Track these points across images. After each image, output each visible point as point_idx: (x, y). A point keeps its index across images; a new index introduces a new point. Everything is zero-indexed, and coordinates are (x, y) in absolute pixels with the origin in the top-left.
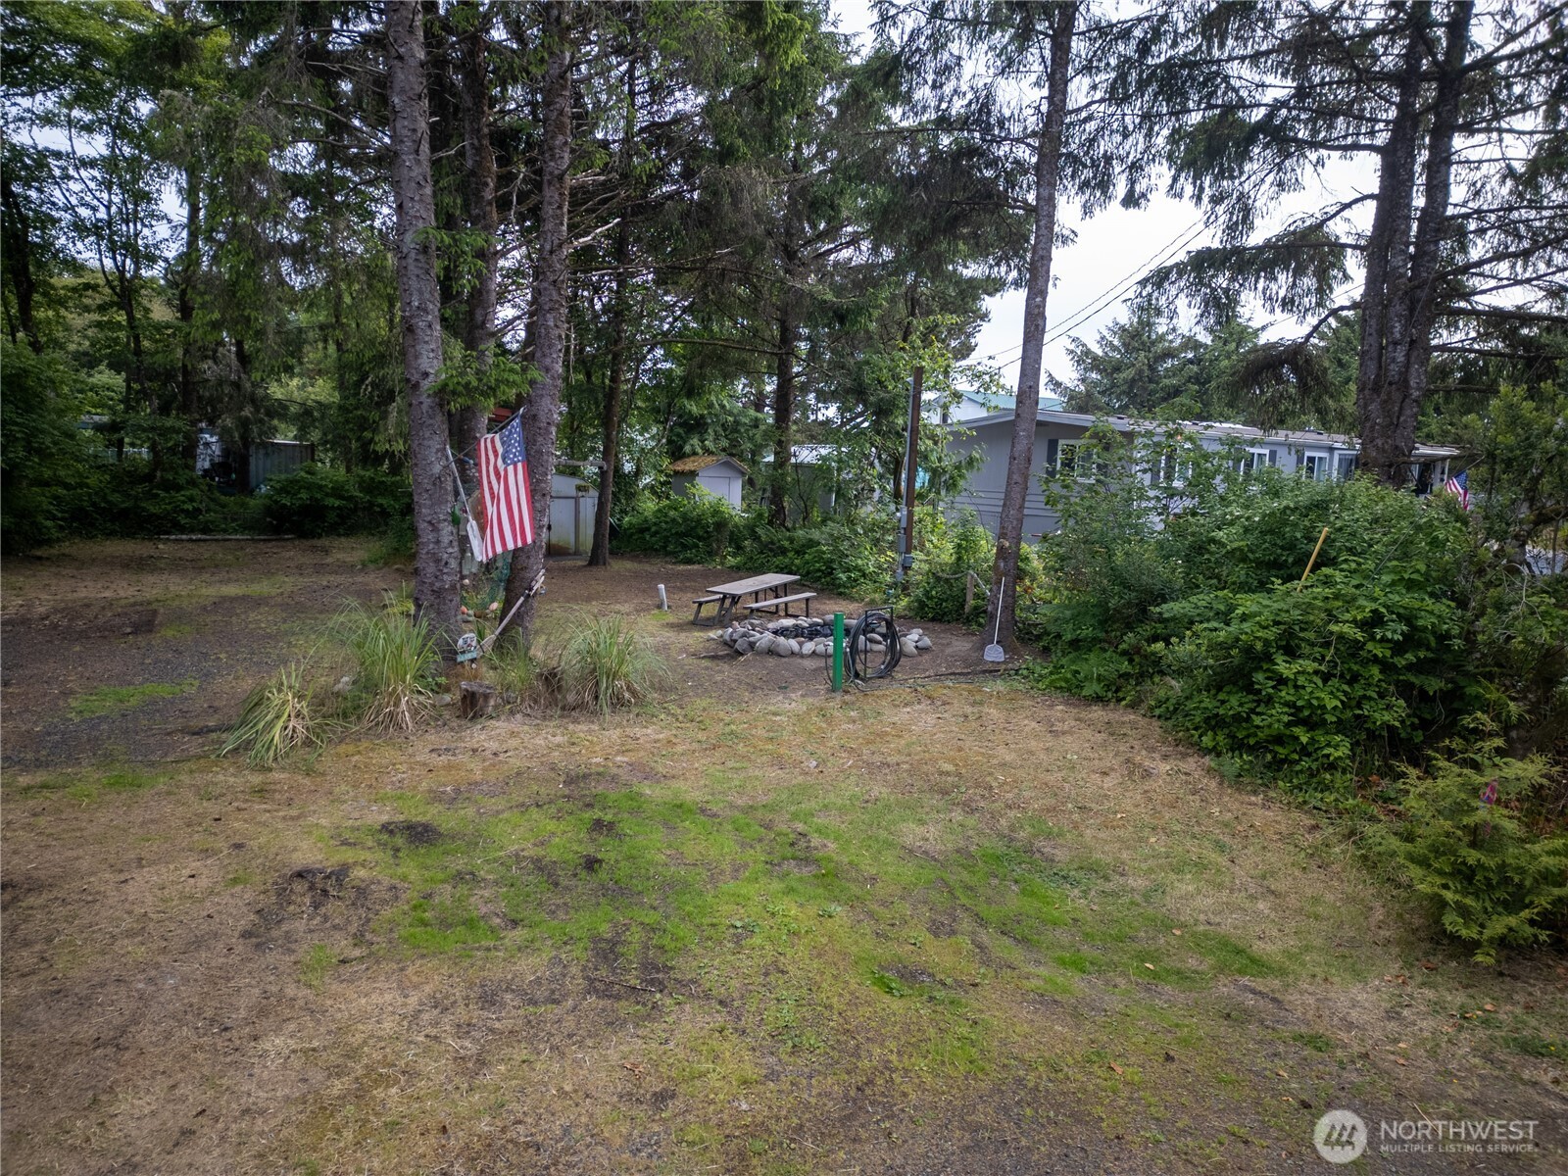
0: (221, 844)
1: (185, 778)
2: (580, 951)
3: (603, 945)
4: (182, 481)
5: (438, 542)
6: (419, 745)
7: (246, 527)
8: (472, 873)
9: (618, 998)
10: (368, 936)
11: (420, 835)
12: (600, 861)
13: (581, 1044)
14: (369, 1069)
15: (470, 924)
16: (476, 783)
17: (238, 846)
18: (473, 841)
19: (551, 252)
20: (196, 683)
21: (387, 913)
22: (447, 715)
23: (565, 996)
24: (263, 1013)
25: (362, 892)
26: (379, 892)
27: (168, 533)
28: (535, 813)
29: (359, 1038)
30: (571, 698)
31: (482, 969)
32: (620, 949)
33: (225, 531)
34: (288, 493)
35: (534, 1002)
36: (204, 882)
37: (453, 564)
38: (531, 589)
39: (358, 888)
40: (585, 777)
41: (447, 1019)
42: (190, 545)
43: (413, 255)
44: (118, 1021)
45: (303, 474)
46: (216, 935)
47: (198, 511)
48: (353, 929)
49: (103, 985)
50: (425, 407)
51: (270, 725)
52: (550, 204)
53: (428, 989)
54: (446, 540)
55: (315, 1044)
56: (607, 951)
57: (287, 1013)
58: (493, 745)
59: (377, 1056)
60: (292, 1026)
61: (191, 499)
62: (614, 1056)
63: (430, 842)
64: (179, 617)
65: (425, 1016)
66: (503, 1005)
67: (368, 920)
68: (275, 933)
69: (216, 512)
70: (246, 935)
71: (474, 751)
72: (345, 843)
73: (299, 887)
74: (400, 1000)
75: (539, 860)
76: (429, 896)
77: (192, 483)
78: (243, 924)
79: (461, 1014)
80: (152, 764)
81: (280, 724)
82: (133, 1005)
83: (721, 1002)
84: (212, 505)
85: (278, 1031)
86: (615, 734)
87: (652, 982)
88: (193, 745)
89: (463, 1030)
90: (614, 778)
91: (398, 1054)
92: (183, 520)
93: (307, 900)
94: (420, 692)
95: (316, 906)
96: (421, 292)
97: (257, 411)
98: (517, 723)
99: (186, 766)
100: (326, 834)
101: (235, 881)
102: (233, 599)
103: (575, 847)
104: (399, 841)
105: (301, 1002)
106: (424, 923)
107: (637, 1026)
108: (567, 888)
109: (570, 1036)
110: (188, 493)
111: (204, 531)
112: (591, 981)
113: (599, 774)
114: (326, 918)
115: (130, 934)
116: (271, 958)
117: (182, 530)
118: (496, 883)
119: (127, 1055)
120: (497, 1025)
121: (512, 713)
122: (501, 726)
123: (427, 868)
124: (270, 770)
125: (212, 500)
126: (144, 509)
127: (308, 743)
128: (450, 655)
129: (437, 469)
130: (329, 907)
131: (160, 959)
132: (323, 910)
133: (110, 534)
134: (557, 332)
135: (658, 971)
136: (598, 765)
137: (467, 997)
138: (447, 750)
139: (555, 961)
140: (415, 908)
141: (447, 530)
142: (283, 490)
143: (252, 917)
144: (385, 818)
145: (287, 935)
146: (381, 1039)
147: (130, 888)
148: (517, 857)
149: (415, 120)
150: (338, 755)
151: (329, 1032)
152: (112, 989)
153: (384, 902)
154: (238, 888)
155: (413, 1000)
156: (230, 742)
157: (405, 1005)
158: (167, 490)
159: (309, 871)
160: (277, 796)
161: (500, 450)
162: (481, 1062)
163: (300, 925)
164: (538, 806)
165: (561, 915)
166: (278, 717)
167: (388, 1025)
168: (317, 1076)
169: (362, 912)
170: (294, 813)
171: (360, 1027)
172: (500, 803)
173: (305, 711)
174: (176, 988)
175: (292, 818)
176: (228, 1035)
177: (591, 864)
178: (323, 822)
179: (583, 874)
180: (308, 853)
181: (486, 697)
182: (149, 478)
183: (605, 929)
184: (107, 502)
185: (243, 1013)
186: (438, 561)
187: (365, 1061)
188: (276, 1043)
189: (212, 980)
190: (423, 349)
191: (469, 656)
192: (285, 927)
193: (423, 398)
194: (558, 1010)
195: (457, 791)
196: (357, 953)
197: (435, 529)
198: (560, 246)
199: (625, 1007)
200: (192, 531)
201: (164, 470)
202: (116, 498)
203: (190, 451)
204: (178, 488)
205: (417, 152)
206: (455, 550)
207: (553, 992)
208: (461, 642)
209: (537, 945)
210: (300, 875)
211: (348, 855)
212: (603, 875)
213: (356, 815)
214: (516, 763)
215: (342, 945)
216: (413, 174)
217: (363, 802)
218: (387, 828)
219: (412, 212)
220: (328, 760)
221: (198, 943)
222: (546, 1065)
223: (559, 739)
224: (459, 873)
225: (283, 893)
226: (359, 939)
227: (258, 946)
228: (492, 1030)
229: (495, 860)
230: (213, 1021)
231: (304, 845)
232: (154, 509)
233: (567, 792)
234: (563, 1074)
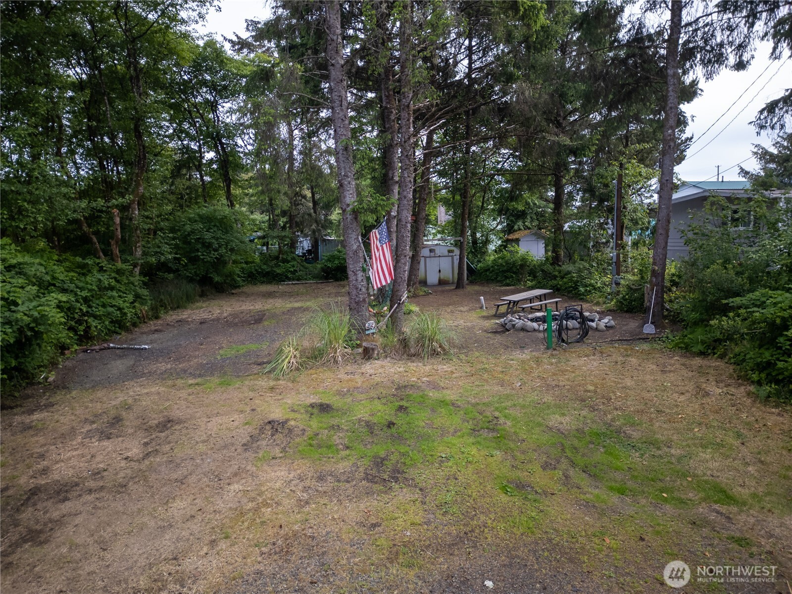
0: (248, 409)
1: (247, 383)
2: (366, 462)
3: (379, 460)
4: (289, 259)
5: (357, 280)
6: (342, 370)
7: (314, 277)
8: (338, 426)
9: (376, 483)
10: (287, 449)
11: (324, 408)
12: (394, 424)
13: (350, 500)
14: (265, 500)
15: (329, 447)
16: (358, 388)
17: (253, 410)
18: (344, 412)
19: (405, 142)
20: (268, 344)
21: (298, 440)
22: (358, 358)
23: (353, 480)
24: (235, 475)
25: (290, 431)
26: (297, 431)
27: (284, 281)
28: (376, 402)
29: (266, 488)
30: (412, 351)
31: (323, 465)
32: (385, 462)
33: (306, 279)
34: (330, 261)
35: (339, 481)
36: (236, 423)
37: (364, 290)
38: (400, 300)
39: (289, 429)
40: (405, 387)
41: (301, 485)
42: (291, 286)
43: (341, 152)
44: (186, 473)
45: (336, 252)
46: (233, 444)
47: (296, 271)
48: (282, 446)
49: (186, 460)
50: (349, 220)
51: (283, 361)
52: (404, 119)
53: (299, 472)
54: (360, 279)
55: (249, 488)
56: (379, 462)
57: (244, 475)
58: (372, 371)
59: (269, 496)
60: (244, 481)
61: (293, 266)
62: (362, 506)
63: (327, 412)
64: (274, 316)
65: (293, 482)
66: (326, 481)
67: (290, 443)
68: (254, 445)
69: (303, 271)
70: (244, 445)
71: (363, 373)
72: (293, 411)
73: (268, 427)
74: (287, 474)
75: (368, 422)
76: (318, 434)
77: (294, 259)
78: (244, 441)
79: (308, 483)
80: (238, 377)
81: (287, 360)
82: (193, 468)
83: (421, 490)
84: (302, 268)
85: (237, 482)
86: (428, 368)
87: (393, 478)
88: (256, 369)
89: (306, 489)
90: (419, 388)
91: (277, 496)
92: (290, 275)
93: (270, 433)
94: (345, 348)
95: (272, 435)
96: (345, 168)
97: (318, 225)
98: (386, 363)
99: (249, 378)
100: (287, 406)
101: (246, 424)
102: (296, 309)
103: (386, 417)
104: (315, 411)
105: (250, 472)
106: (311, 445)
107: (378, 495)
108: (377, 435)
109: (348, 496)
110: (292, 263)
111: (298, 280)
112: (367, 474)
113: (412, 385)
114: (274, 440)
115: (204, 442)
116: (247, 454)
117: (289, 279)
118: (347, 431)
119: (184, 486)
120: (320, 489)
121: (386, 357)
122: (378, 363)
123: (321, 423)
124: (279, 380)
125: (302, 266)
126: (275, 271)
127: (297, 369)
128: (362, 330)
129: (355, 247)
130: (278, 436)
131: (209, 452)
132: (274, 437)
133: (263, 283)
134: (409, 179)
135: (399, 473)
136: (413, 381)
137: (313, 477)
138: (352, 373)
139: (355, 464)
140: (309, 439)
141: (360, 274)
142: (329, 260)
143: (249, 438)
144: (314, 401)
145: (258, 447)
146: (273, 489)
147: (209, 424)
148: (360, 420)
149: (340, 92)
150: (308, 374)
151: (256, 485)
152: (188, 461)
153: (298, 435)
154: (247, 426)
155: (291, 476)
156: (268, 368)
157: (288, 477)
158: (283, 263)
159: (273, 421)
160: (277, 390)
161: (378, 237)
162: (307, 503)
163: (264, 443)
164: (379, 398)
165: (369, 446)
166: (286, 358)
167: (278, 485)
168: (245, 500)
169: (288, 439)
170: (280, 397)
171: (268, 484)
172: (363, 396)
173: (298, 355)
174: (209, 463)
175: (278, 400)
176: (219, 482)
177: (391, 424)
178: (289, 402)
179: (385, 429)
180: (277, 414)
181: (373, 349)
182: (277, 258)
183: (382, 454)
184: (261, 269)
185: (228, 474)
186: (357, 288)
187: (264, 497)
188: (236, 487)
189: (223, 461)
190: (347, 194)
191: (372, 331)
192: (258, 443)
193: (348, 216)
194: (348, 485)
195: (348, 391)
196: (281, 455)
197: (356, 275)
198: (409, 138)
199: (376, 487)
200: (293, 280)
201: (283, 254)
202: (265, 267)
203: (293, 245)
204: (288, 262)
205: (341, 106)
206: (365, 283)
207: (349, 478)
208: (367, 325)
209: (350, 457)
210: (270, 422)
211: (292, 415)
212: (394, 430)
213: (303, 399)
214: (377, 379)
215: (277, 451)
216: (340, 116)
217: (308, 394)
218: (312, 406)
219: (340, 133)
220: (303, 377)
221: (225, 447)
222: (333, 506)
223: (401, 369)
224: (333, 425)
225: (262, 430)
226: (284, 450)
227: (246, 449)
228: (317, 491)
229: (350, 421)
230: (217, 476)
231: (277, 411)
232: (278, 271)
233: (395, 393)
234: (337, 512)
